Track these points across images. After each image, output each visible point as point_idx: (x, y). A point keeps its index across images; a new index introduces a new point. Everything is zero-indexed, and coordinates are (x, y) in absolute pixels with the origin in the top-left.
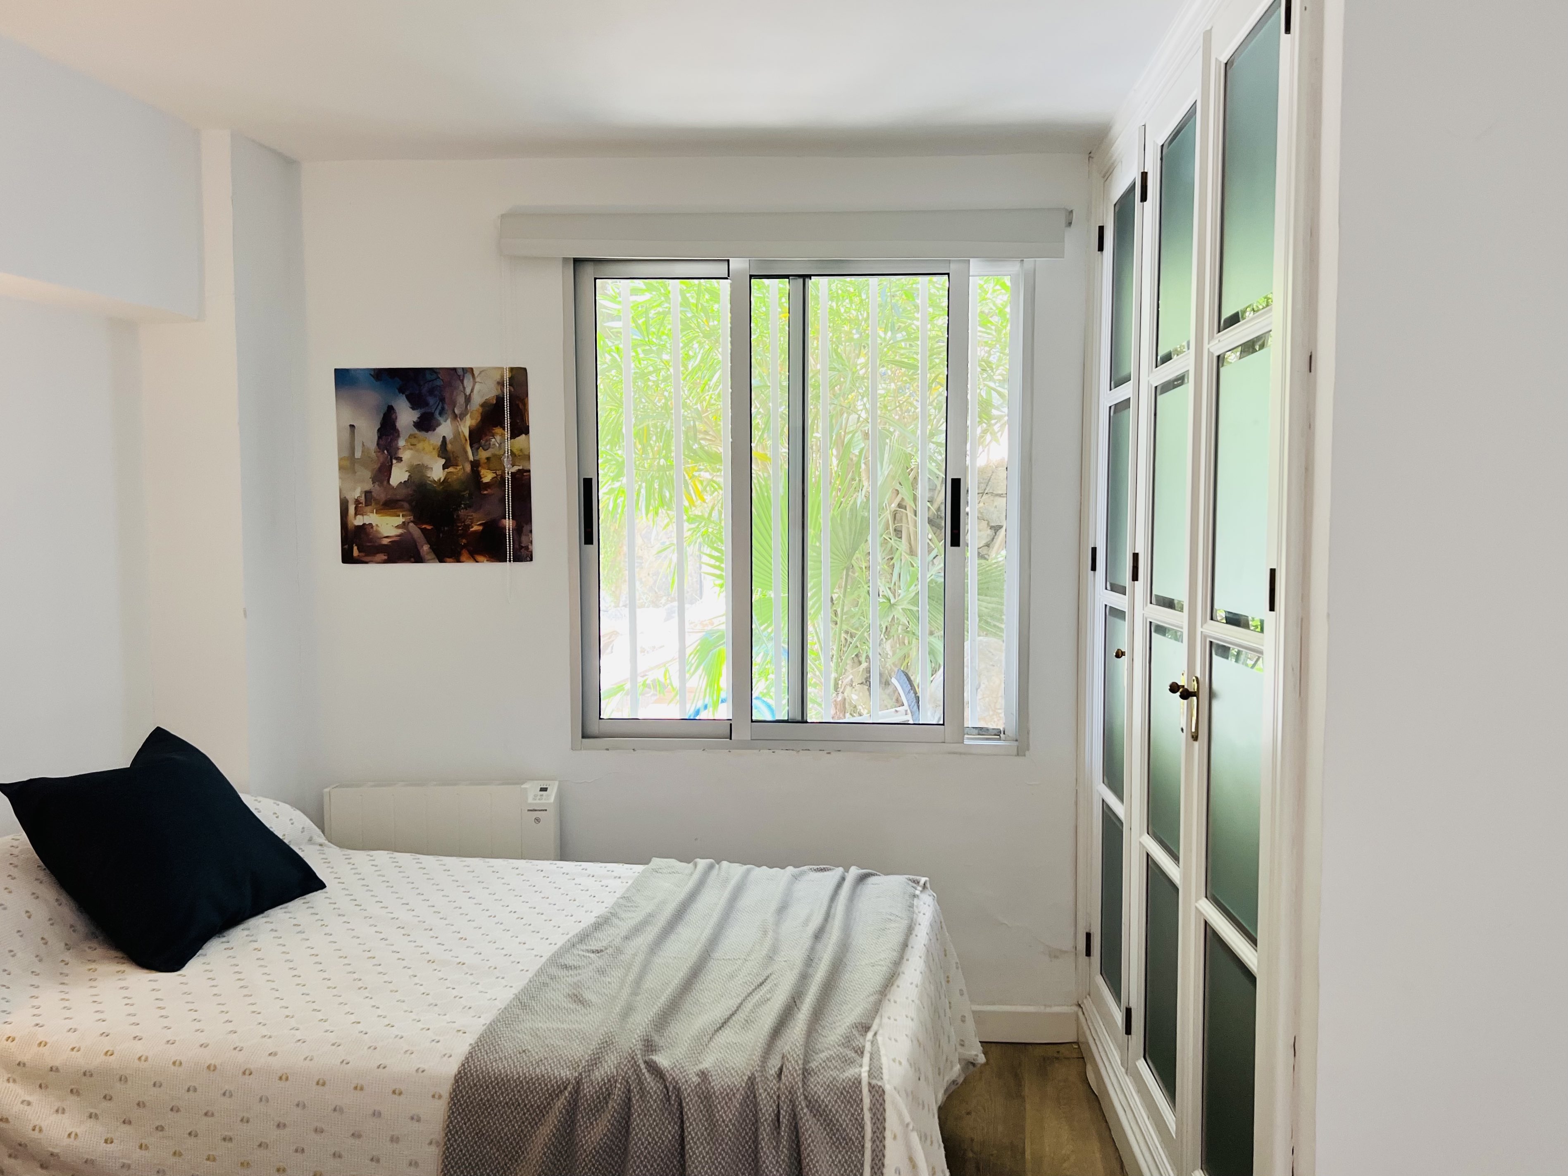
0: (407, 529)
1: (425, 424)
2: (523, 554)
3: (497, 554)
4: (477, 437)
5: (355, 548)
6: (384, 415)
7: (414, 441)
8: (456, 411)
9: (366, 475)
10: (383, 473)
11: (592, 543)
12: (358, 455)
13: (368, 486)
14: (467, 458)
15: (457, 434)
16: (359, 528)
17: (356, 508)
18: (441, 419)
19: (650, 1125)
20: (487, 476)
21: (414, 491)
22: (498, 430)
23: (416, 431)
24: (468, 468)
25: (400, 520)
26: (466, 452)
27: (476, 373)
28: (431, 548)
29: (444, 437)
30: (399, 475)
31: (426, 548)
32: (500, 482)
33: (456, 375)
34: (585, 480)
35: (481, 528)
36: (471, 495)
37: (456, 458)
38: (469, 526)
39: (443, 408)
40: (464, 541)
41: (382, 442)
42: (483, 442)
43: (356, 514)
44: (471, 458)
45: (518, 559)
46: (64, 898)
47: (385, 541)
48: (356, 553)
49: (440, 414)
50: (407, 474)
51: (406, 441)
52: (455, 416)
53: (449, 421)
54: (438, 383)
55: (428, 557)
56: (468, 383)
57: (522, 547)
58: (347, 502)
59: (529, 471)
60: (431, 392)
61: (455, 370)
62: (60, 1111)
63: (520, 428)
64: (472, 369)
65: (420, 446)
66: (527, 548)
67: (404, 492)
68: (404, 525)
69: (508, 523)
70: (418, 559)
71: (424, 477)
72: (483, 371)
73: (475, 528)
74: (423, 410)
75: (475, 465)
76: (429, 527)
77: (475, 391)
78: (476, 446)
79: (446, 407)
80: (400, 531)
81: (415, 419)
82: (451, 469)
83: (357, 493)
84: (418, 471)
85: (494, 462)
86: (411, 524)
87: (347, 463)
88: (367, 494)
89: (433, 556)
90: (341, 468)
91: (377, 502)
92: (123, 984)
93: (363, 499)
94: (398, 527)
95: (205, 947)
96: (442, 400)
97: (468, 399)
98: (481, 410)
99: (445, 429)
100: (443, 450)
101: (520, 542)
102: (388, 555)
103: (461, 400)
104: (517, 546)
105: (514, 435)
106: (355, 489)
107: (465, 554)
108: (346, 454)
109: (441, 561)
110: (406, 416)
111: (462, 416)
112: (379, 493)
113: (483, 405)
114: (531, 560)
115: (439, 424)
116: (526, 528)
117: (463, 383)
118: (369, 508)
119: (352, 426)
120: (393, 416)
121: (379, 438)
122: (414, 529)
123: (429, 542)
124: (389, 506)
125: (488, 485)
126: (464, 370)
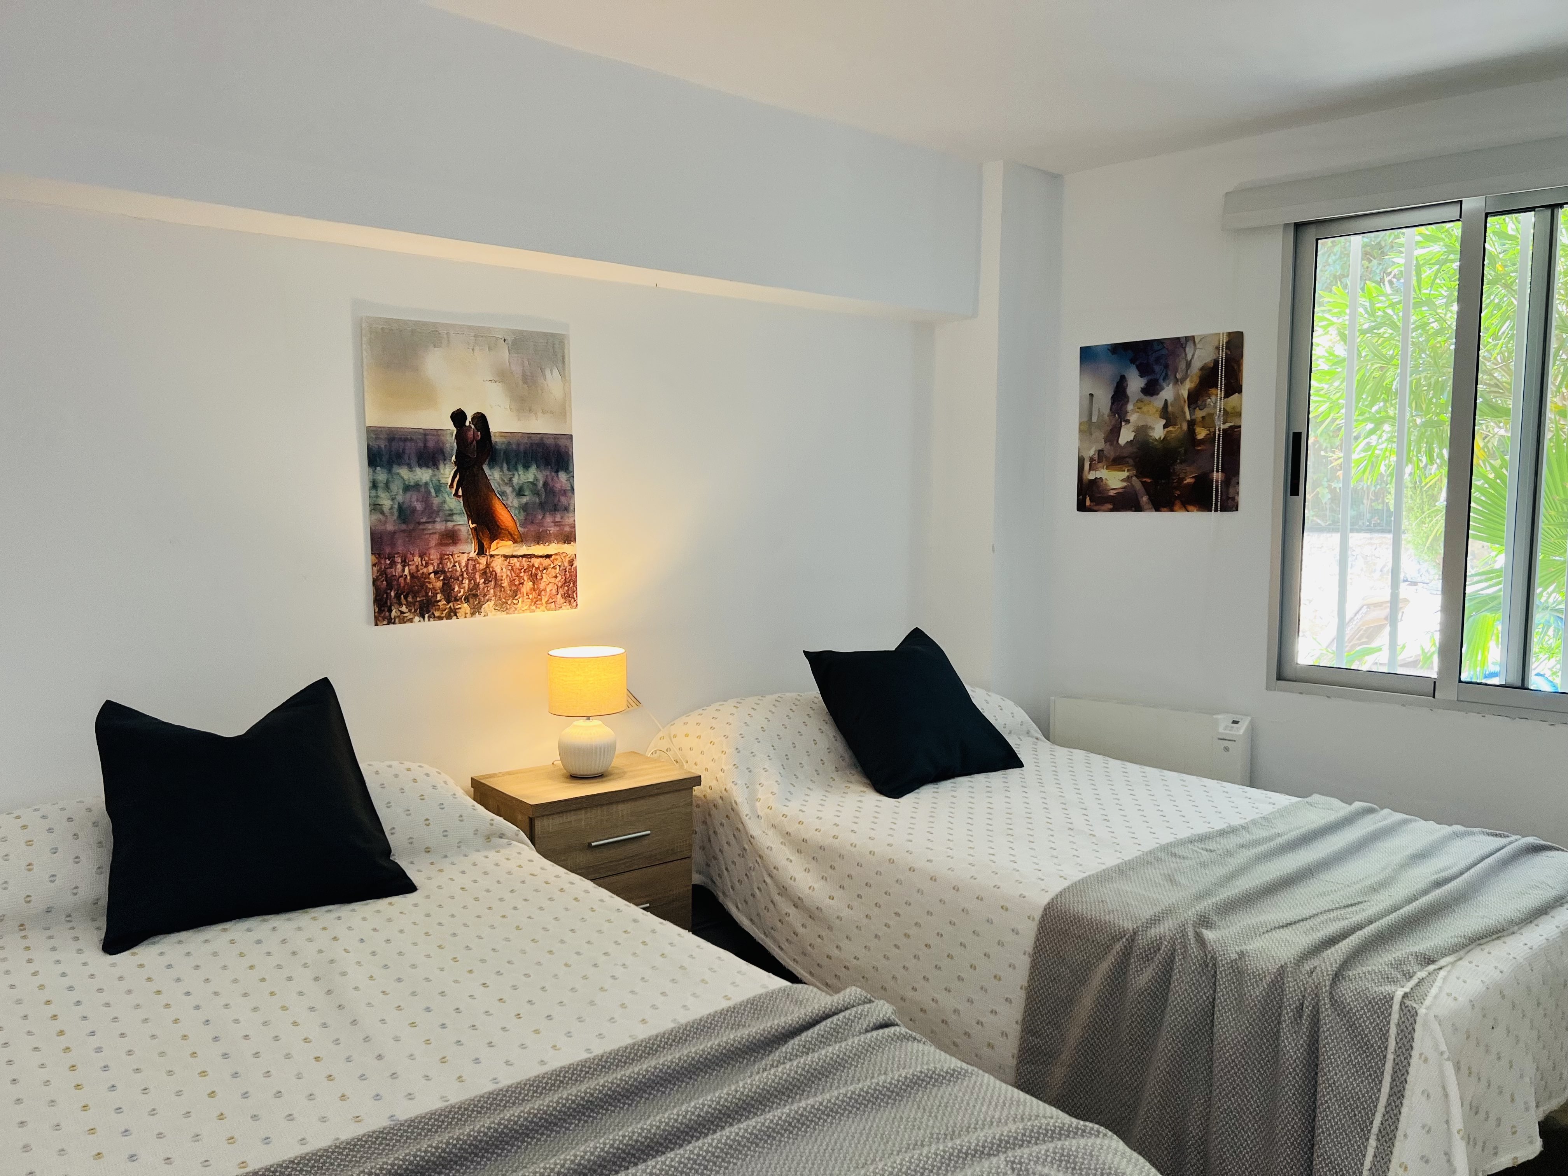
0: (1131, 482)
1: (1151, 390)
2: (1229, 504)
3: (1205, 505)
4: (1195, 398)
5: (1088, 499)
6: (1118, 383)
7: (1140, 404)
8: (1178, 376)
9: (1100, 435)
10: (1114, 433)
11: (1297, 494)
12: (1094, 419)
13: (1101, 445)
14: (1185, 417)
15: (1178, 397)
16: (1091, 481)
17: (1090, 465)
18: (1164, 385)
19: (1188, 982)
20: (1201, 433)
21: (1138, 449)
22: (1213, 391)
23: (1142, 396)
24: (1185, 426)
25: (1125, 474)
26: (1184, 413)
27: (1197, 340)
28: (1149, 499)
29: (1166, 400)
30: (1126, 435)
31: (1145, 499)
32: (1210, 439)
33: (1179, 344)
34: (1294, 434)
35: (1192, 481)
36: (1185, 451)
37: (1175, 418)
38: (1184, 479)
39: (1167, 375)
40: (1178, 492)
41: (1114, 407)
42: (1199, 402)
43: (1090, 469)
44: (1188, 417)
45: (1224, 509)
46: (839, 737)
47: (1112, 493)
48: (1088, 503)
49: (1164, 379)
50: (1133, 434)
51: (1134, 405)
52: (1177, 381)
53: (1171, 385)
54: (1164, 352)
55: (1145, 507)
56: (1189, 350)
57: (1229, 498)
58: (1084, 459)
59: (1240, 427)
60: (1157, 361)
61: (1178, 339)
62: (807, 870)
63: (1234, 387)
64: (1193, 337)
65: (1145, 409)
66: (1233, 499)
67: (1130, 450)
68: (1128, 479)
69: (1217, 476)
70: (1138, 508)
71: (1147, 435)
72: (1203, 338)
73: (1189, 480)
74: (1150, 377)
75: (1192, 424)
76: (1149, 481)
77: (1196, 356)
78: (1192, 406)
79: (1169, 373)
80: (1125, 484)
81: (1143, 385)
82: (1170, 429)
83: (1092, 452)
84: (1142, 431)
85: (1207, 421)
86: (1134, 478)
87: (1085, 427)
88: (1100, 452)
89: (1150, 506)
90: (1080, 431)
91: (1107, 458)
92: (860, 799)
93: (1096, 457)
94: (1123, 480)
95: (922, 788)
96: (1166, 367)
97: (1189, 365)
98: (1199, 373)
99: (1168, 393)
100: (1165, 413)
101: (1228, 494)
102: (1114, 505)
103: (1182, 365)
104: (1224, 497)
105: (1227, 395)
106: (1090, 449)
107: (1178, 504)
108: (1085, 419)
109: (1157, 510)
110: (1135, 383)
111: (1183, 381)
112: (1110, 453)
113: (1202, 369)
114: (1237, 510)
115: (1163, 389)
116: (1233, 481)
117: (1185, 351)
118: (1100, 465)
119: (1091, 395)
120: (1125, 385)
121: (1112, 404)
122: (1137, 483)
123: (1148, 493)
124: (1116, 462)
125: (1202, 442)
126: (1187, 339)
